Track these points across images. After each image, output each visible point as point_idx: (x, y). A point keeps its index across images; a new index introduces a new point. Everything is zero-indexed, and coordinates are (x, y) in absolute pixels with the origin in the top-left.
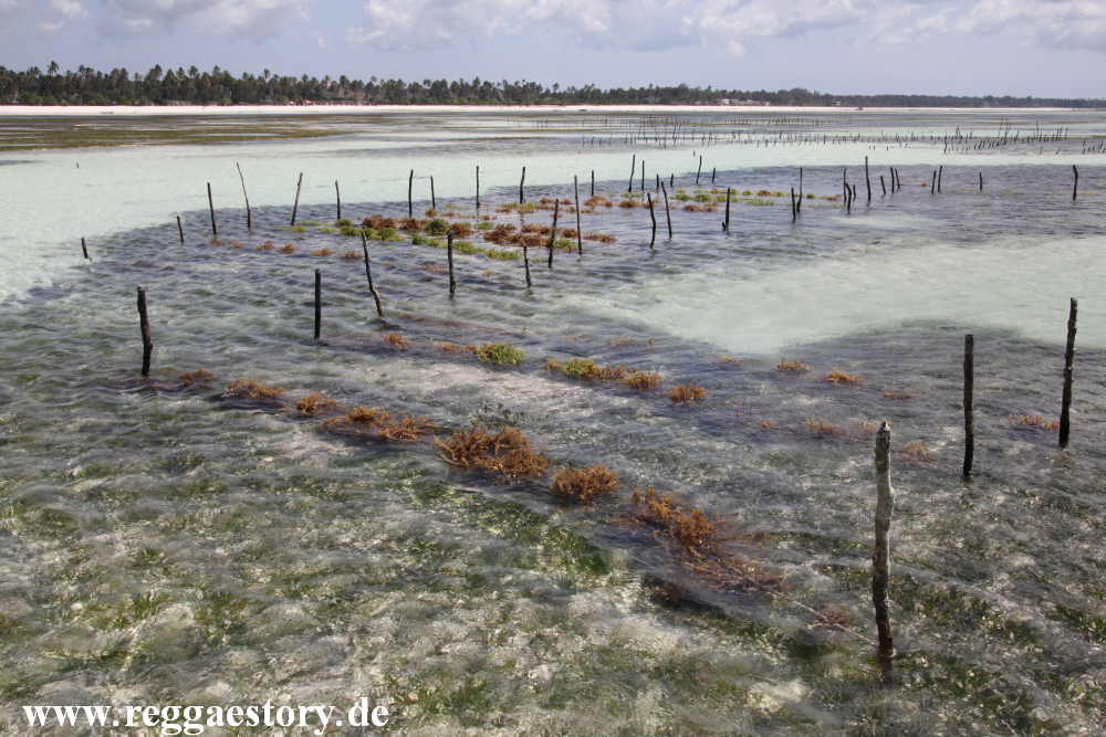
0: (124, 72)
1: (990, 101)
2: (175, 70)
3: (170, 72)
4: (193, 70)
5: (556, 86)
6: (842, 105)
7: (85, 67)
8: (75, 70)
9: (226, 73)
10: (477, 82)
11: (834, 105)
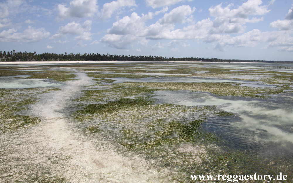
0: (79, 54)
1: (255, 61)
2: (89, 54)
3: (88, 54)
4: (93, 54)
5: (166, 57)
6: (225, 62)
7: (72, 53)
8: (70, 54)
9: (99, 54)
10: (150, 56)
11: (223, 61)
